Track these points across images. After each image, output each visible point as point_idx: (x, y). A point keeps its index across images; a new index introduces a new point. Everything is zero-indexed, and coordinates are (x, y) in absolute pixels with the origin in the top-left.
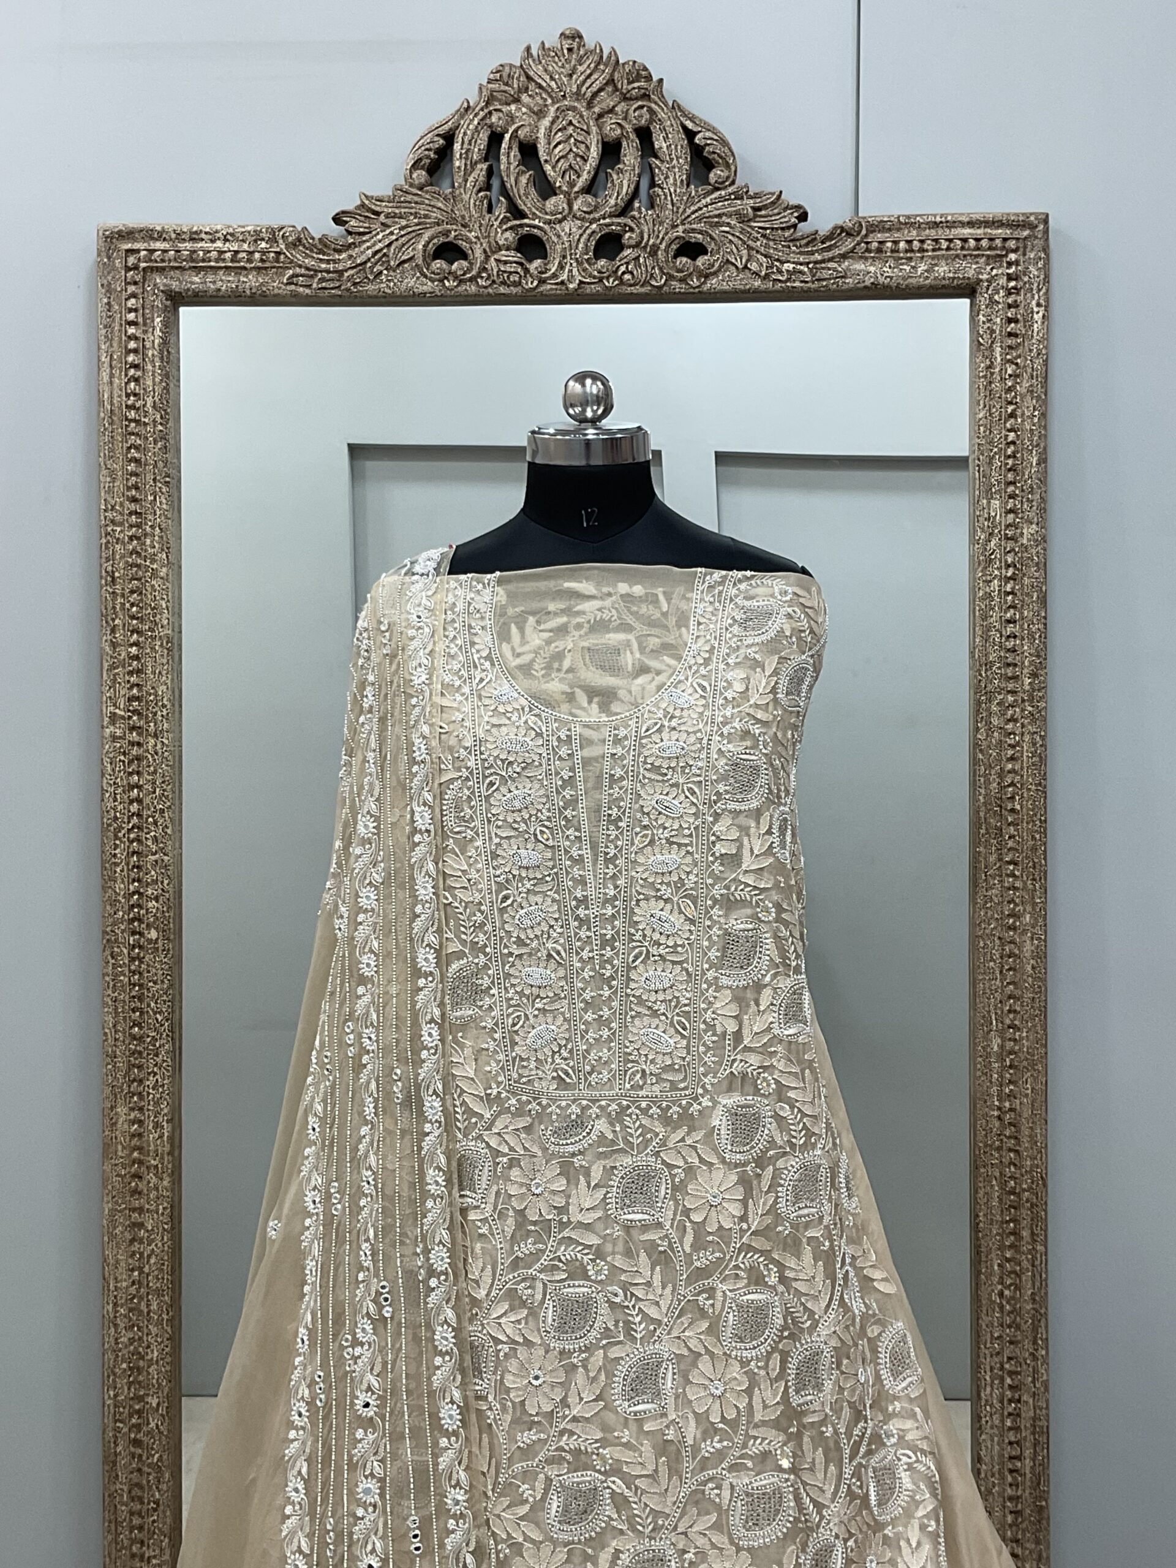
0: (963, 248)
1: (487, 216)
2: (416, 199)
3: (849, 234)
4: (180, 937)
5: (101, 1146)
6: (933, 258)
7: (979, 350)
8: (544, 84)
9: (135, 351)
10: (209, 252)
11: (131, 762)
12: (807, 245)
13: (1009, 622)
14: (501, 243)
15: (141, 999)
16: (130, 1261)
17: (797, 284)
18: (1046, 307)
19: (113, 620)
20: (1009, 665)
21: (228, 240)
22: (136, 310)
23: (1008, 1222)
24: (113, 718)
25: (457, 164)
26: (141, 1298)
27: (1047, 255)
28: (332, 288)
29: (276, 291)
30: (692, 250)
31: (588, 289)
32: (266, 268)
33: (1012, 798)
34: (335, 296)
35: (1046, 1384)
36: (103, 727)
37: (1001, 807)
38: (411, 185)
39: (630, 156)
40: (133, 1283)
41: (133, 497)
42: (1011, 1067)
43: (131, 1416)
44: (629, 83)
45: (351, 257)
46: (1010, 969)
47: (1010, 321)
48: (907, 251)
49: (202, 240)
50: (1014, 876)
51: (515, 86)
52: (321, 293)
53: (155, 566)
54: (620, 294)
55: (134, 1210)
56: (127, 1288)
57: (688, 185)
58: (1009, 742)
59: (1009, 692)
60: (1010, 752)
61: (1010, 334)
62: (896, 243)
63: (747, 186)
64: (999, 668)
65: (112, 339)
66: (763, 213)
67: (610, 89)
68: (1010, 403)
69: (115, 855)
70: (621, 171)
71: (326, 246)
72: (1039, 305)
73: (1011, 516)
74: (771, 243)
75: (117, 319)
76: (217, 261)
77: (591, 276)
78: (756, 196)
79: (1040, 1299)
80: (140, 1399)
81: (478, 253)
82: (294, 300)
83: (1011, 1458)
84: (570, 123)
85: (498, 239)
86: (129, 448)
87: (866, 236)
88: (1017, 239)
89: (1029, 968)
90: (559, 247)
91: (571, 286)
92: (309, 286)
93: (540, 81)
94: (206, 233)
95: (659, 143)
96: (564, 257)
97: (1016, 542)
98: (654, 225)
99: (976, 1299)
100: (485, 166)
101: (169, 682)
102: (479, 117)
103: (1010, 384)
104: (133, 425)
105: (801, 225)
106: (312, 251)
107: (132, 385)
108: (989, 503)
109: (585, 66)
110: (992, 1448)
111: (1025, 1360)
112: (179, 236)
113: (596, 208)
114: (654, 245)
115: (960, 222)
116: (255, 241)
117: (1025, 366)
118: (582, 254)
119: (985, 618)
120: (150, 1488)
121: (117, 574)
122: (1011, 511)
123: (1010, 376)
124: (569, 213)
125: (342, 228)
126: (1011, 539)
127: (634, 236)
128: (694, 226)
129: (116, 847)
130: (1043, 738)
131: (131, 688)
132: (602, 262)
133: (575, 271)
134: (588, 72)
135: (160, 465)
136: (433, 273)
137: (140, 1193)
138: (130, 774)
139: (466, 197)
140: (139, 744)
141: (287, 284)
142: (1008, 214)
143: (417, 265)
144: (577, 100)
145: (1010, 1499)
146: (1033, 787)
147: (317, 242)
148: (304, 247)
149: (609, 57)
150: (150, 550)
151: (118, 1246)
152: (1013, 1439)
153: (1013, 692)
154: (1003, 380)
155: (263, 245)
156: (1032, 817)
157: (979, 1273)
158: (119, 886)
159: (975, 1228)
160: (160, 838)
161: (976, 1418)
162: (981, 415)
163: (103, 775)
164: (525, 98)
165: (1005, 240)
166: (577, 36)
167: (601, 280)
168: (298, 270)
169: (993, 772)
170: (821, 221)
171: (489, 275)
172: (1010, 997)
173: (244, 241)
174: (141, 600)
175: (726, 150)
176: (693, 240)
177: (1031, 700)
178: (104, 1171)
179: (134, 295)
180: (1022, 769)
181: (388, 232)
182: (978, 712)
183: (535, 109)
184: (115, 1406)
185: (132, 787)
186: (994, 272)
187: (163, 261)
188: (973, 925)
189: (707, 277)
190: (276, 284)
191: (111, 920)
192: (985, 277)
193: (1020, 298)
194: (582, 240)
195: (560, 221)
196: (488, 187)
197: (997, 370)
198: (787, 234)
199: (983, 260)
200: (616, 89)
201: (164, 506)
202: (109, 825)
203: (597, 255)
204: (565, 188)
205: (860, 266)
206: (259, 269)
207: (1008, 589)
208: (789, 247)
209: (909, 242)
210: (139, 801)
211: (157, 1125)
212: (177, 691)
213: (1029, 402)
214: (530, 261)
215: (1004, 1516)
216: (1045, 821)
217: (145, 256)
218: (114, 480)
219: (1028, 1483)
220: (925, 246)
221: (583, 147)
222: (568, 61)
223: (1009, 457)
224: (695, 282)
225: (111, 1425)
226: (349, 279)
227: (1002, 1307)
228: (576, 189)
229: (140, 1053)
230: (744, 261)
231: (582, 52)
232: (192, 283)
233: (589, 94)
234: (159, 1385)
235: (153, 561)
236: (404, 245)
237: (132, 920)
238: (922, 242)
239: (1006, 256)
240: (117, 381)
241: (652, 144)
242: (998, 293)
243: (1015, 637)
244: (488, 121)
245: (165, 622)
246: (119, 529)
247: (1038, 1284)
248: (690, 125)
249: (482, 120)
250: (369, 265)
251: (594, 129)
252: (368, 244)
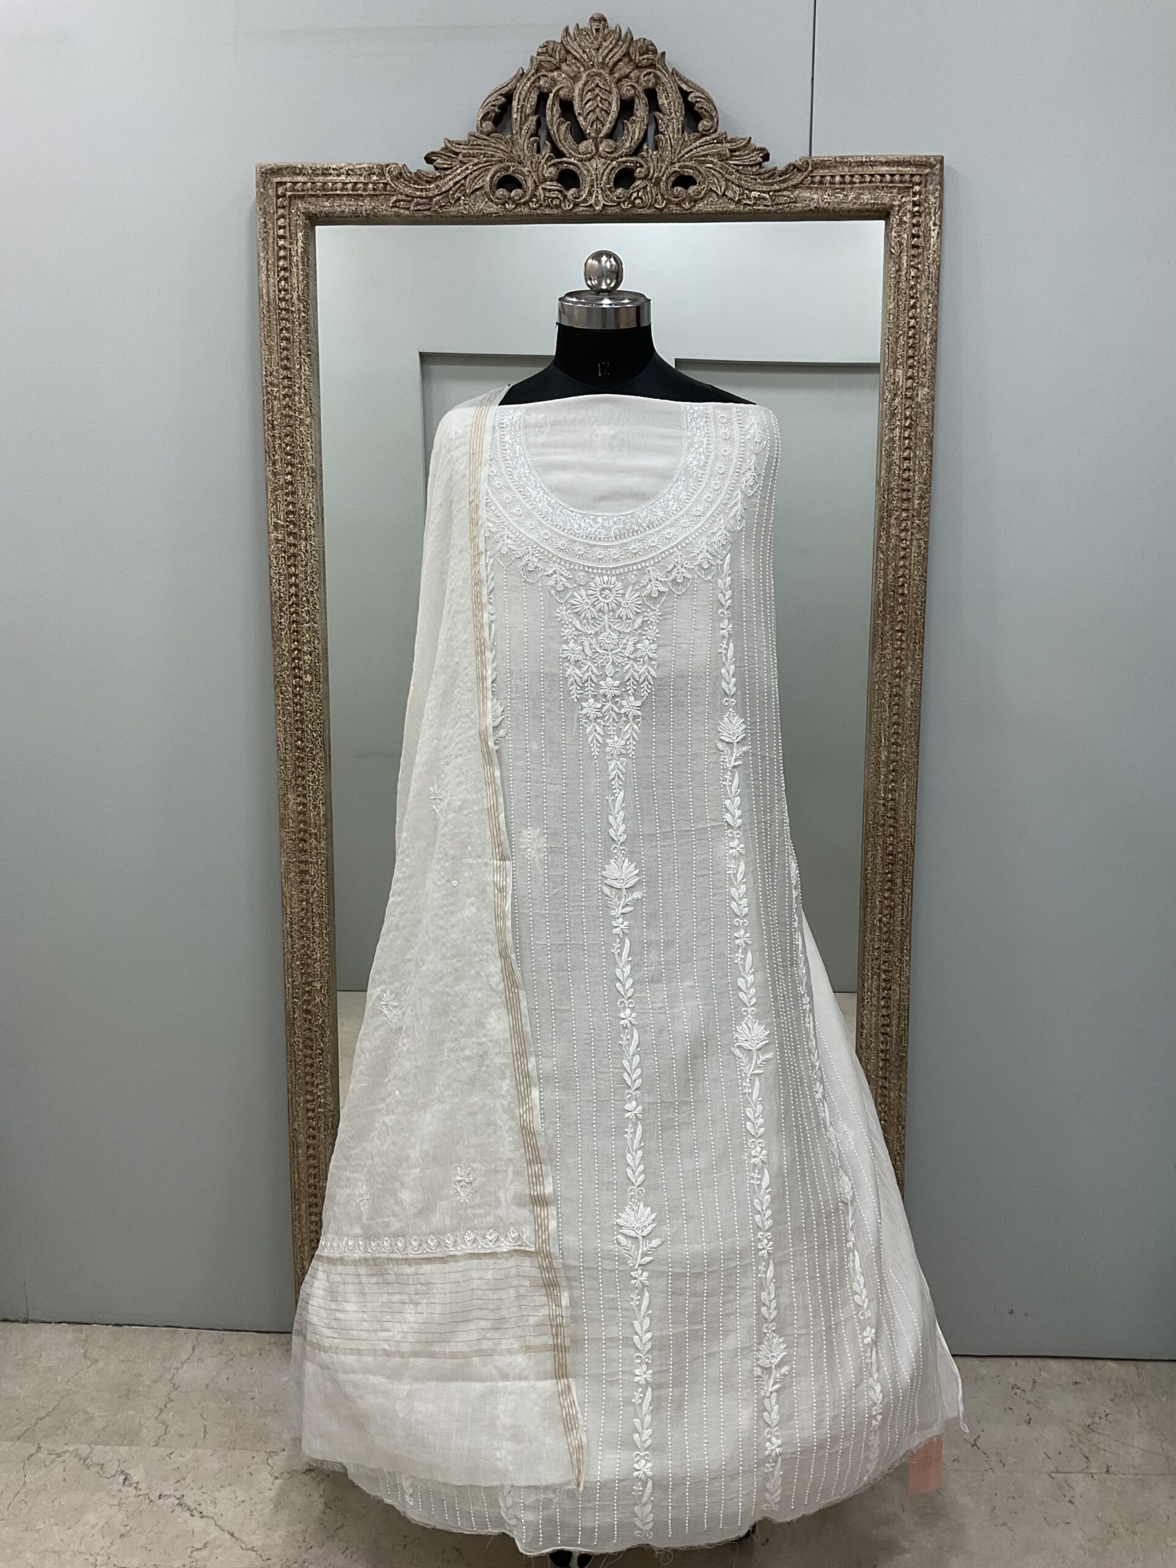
0: (881, 181)
1: (537, 156)
2: (486, 143)
3: (799, 170)
4: (327, 680)
5: (278, 820)
6: (860, 188)
7: (891, 258)
8: (578, 56)
9: (284, 258)
10: (336, 183)
11: (289, 558)
12: (769, 178)
13: (906, 459)
14: (546, 175)
15: (302, 721)
16: (300, 895)
17: (761, 207)
18: (940, 226)
19: (274, 456)
20: (904, 490)
21: (349, 174)
22: (284, 227)
23: (887, 874)
24: (276, 526)
25: (515, 116)
26: (308, 919)
27: (942, 187)
28: (425, 210)
29: (384, 212)
30: (685, 181)
31: (610, 211)
32: (377, 195)
33: (903, 585)
34: (425, 216)
35: (908, 978)
36: (269, 533)
37: (894, 591)
38: (481, 132)
39: (641, 109)
40: (303, 909)
41: (285, 365)
42: (893, 770)
43: (303, 994)
44: (641, 55)
45: (437, 186)
46: (896, 705)
47: (914, 236)
48: (841, 183)
49: (331, 174)
50: (901, 640)
51: (557, 57)
52: (416, 214)
53: (302, 417)
54: (632, 214)
55: (301, 862)
56: (298, 912)
57: (683, 133)
58: (902, 545)
59: (903, 510)
60: (902, 553)
61: (914, 247)
62: (833, 177)
63: (725, 133)
64: (897, 493)
65: (267, 249)
66: (737, 153)
67: (626, 59)
68: (912, 297)
69: (281, 623)
70: (634, 122)
71: (419, 178)
72: (935, 224)
73: (910, 381)
74: (743, 176)
75: (271, 234)
76: (342, 190)
77: (612, 201)
78: (732, 141)
79: (907, 925)
80: (309, 984)
81: (530, 183)
82: (396, 219)
83: (883, 1025)
84: (597, 86)
85: (544, 173)
86: (281, 330)
87: (812, 171)
88: (921, 175)
89: (909, 704)
90: (588, 179)
91: (597, 208)
92: (408, 209)
93: (575, 53)
94: (334, 169)
95: (662, 101)
96: (592, 186)
97: (913, 400)
98: (658, 162)
99: (863, 923)
100: (535, 118)
101: (314, 501)
102: (531, 81)
103: (912, 283)
104: (284, 312)
105: (765, 163)
106: (410, 182)
107: (283, 282)
108: (895, 371)
109: (608, 42)
110: (872, 1019)
111: (895, 963)
112: (315, 172)
113: (616, 149)
114: (657, 178)
115: (880, 162)
116: (369, 175)
117: (924, 270)
118: (606, 184)
119: (889, 455)
120: (317, 1040)
121: (275, 423)
122: (910, 378)
123: (913, 277)
124: (596, 153)
125: (432, 166)
126: (911, 398)
127: (643, 170)
128: (687, 163)
129: (281, 617)
130: (926, 543)
131: (288, 505)
132: (620, 190)
133: (600, 196)
134: (611, 46)
135: (304, 342)
136: (497, 198)
137: (305, 851)
138: (289, 566)
139: (521, 141)
140: (295, 545)
141: (393, 207)
142: (915, 156)
143: (486, 193)
144: (602, 68)
145: (882, 1051)
146: (918, 578)
147: (413, 175)
148: (404, 179)
149: (626, 36)
150: (298, 405)
151: (292, 885)
152: (885, 1013)
153: (906, 510)
154: (908, 280)
155: (375, 178)
156: (915, 599)
157: (867, 906)
158: (284, 645)
159: (865, 878)
160: (311, 611)
161: (861, 1001)
162: (891, 307)
163: (270, 567)
164: (564, 67)
165: (912, 175)
166: (602, 19)
167: (619, 204)
168: (400, 197)
169: (890, 567)
170: (779, 160)
171: (537, 203)
172: (894, 724)
173: (361, 175)
174: (293, 441)
175: (711, 106)
176: (686, 174)
177: (919, 515)
178: (281, 836)
179: (283, 216)
180: (910, 564)
181: (464, 167)
182: (881, 524)
183: (572, 75)
184: (293, 988)
185: (291, 576)
186: (904, 200)
187: (303, 190)
188: (871, 674)
189: (696, 201)
190: (384, 208)
191: (279, 668)
192: (896, 203)
193: (921, 220)
194: (605, 173)
195: (589, 160)
196: (535, 134)
197: (904, 273)
198: (754, 170)
199: (895, 191)
200: (631, 60)
201: (307, 373)
202: (276, 602)
203: (616, 186)
204: (593, 135)
205: (807, 194)
206: (371, 196)
207: (906, 435)
208: (756, 179)
209: (843, 176)
210: (297, 586)
211: (315, 806)
212: (320, 509)
213: (927, 297)
214: (568, 189)
215: (878, 1062)
216: (925, 602)
217: (290, 187)
218: (271, 353)
219: (894, 1042)
220: (854, 180)
221: (606, 103)
222: (596, 39)
223: (910, 337)
224: (687, 205)
225: (291, 1000)
226: (436, 204)
227: (880, 928)
228: (601, 135)
229: (303, 758)
230: (723, 189)
231: (606, 32)
232: (324, 207)
233: (611, 64)
234: (322, 975)
235: (300, 413)
236: (476, 177)
237: (294, 668)
238: (852, 176)
239: (913, 187)
240: (272, 280)
241: (657, 102)
242: (906, 215)
243: (909, 470)
244: (537, 84)
245: (310, 457)
246: (276, 389)
247: (905, 914)
248: (684, 87)
249: (533, 83)
250: (451, 192)
251: (615, 90)
252: (450, 177)
